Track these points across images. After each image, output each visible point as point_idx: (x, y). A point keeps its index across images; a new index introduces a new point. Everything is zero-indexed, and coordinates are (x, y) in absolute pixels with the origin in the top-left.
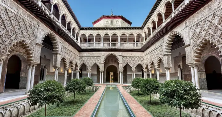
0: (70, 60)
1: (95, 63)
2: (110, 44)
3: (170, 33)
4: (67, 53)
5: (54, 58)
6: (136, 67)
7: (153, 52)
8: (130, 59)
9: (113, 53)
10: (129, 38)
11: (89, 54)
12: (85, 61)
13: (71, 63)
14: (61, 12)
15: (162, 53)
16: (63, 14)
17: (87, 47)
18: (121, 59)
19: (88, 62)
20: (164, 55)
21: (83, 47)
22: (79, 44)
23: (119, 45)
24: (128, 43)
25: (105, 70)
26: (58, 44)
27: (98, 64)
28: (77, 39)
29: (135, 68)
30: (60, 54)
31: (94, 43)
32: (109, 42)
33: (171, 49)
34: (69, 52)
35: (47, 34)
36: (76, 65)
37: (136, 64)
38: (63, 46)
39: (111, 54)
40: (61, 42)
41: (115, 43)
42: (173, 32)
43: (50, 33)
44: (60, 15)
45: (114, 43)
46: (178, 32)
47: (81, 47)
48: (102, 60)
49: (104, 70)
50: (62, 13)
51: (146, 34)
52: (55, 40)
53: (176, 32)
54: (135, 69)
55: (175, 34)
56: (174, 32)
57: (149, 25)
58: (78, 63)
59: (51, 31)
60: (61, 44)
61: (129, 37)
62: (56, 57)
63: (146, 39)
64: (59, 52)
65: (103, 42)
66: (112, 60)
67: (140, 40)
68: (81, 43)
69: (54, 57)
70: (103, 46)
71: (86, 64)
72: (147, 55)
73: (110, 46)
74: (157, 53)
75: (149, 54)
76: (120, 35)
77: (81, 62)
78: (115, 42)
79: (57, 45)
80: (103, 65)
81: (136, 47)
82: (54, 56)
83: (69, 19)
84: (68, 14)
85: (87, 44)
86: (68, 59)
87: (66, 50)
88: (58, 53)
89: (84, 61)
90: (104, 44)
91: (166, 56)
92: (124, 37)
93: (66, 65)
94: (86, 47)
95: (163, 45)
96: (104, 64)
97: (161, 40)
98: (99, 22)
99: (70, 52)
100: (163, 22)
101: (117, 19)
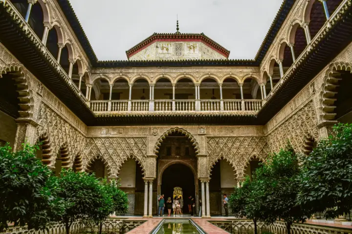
0: (61, 144)
1: (131, 156)
2: (174, 103)
3: (327, 68)
4: (54, 123)
5: (17, 135)
6: (245, 168)
7: (291, 121)
8: (230, 145)
9: (179, 127)
10: (223, 90)
11: (114, 130)
12: (103, 151)
13: (63, 153)
14: (50, 21)
15: (314, 121)
16: (53, 25)
17: (109, 112)
18: (205, 144)
19: (111, 151)
20: (320, 126)
21: (97, 113)
22: (88, 104)
23: (198, 108)
24: (222, 103)
25: (160, 175)
26: (32, 98)
27: (140, 158)
28: (84, 91)
29: (243, 169)
30: (35, 125)
31: (130, 103)
32: (171, 98)
33: (334, 111)
34: (58, 122)
35: (8, 69)
36: (77, 161)
37: (247, 159)
38: (45, 105)
39: (177, 131)
40: (42, 94)
41: (186, 101)
42: (335, 66)
43: (16, 68)
44: (46, 28)
45: (183, 101)
46: (347, 64)
47: (94, 112)
48: (151, 148)
49: (155, 176)
50: (52, 23)
51: (268, 78)
52: (27, 87)
53: (342, 63)
54: (245, 171)
55: (339, 71)
56: (337, 64)
57: (274, 54)
58: (82, 156)
59: (18, 62)
60: (40, 98)
61: (225, 88)
62: (25, 131)
63: (268, 91)
64: (34, 118)
65: (155, 98)
66: (178, 148)
67: (255, 94)
68: (93, 102)
69: (18, 131)
70: (153, 108)
71: (105, 158)
72: (276, 131)
73: (171, 110)
74: (300, 122)
75: (280, 129)
76: (200, 82)
77: (91, 153)
78: (187, 98)
79: (28, 101)
80: (153, 161)
81: (243, 112)
82: (19, 128)
83: (67, 38)
84: (65, 26)
85: (110, 103)
86: (57, 141)
87: (51, 115)
88: (30, 122)
89: (98, 150)
90: (155, 103)
91: (324, 129)
92: (210, 86)
93: (49, 157)
94: (105, 112)
95: (314, 100)
96: (157, 160)
97: (308, 89)
98: (144, 50)
99: (62, 122)
100: (307, 45)
101: (191, 43)
